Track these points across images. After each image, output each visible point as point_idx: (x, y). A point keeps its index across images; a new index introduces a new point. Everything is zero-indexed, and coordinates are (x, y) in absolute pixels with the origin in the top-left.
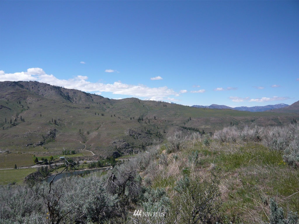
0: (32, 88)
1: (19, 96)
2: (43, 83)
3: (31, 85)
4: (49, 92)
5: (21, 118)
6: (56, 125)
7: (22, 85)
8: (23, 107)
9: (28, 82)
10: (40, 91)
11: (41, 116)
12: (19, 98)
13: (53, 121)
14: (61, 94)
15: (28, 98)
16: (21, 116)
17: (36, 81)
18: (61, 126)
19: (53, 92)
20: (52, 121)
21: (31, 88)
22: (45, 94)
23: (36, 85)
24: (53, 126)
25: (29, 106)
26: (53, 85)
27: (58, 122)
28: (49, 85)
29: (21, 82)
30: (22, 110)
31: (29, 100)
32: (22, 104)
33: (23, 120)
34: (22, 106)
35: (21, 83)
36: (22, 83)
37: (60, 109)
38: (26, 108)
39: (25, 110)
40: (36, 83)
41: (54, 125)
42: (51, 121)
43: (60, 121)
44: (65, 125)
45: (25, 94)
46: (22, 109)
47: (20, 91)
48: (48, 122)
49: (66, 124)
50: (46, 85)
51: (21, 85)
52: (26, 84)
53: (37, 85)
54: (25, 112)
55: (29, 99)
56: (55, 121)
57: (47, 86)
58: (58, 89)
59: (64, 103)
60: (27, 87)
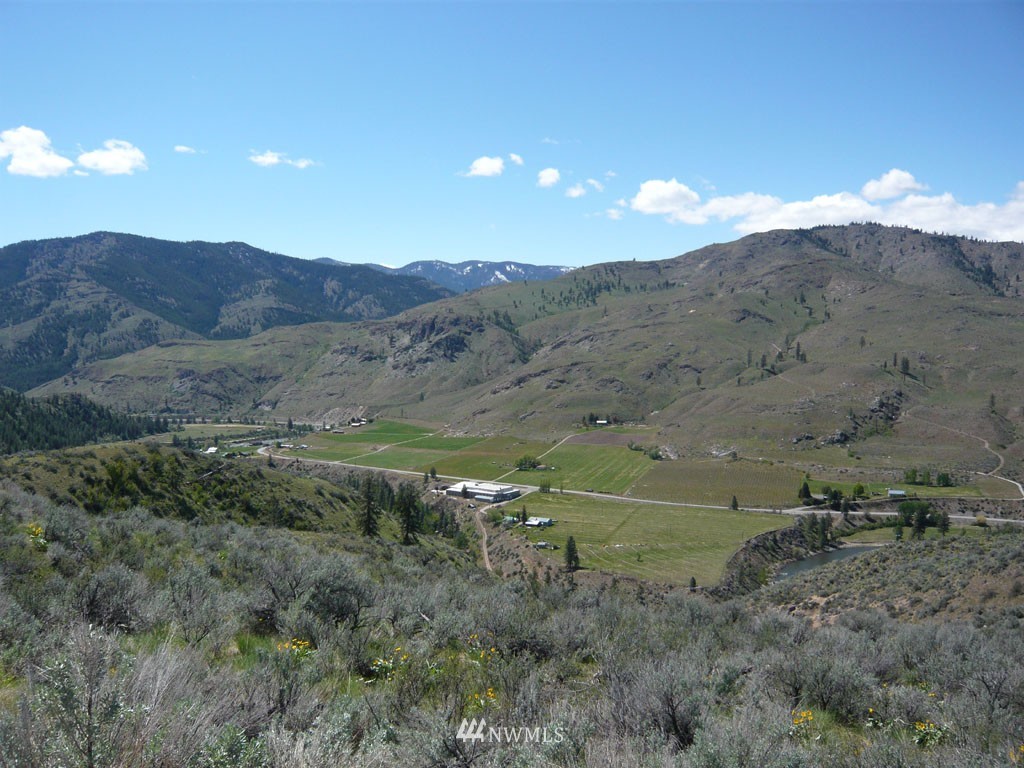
0: (858, 246)
1: (804, 277)
2: (897, 228)
3: (852, 236)
4: (913, 257)
5: (798, 351)
6: (908, 378)
7: (824, 238)
8: (810, 314)
9: (843, 226)
10: (885, 255)
11: (863, 343)
12: (802, 282)
13: (899, 362)
14: (958, 264)
15: (832, 284)
16: (798, 344)
17: (870, 223)
18: (924, 382)
19: (930, 256)
20: (895, 365)
21: (854, 247)
22: (898, 267)
23: (872, 234)
24: (895, 382)
25: (832, 308)
26: (930, 231)
27: (915, 365)
28: (917, 232)
29: (824, 227)
30: (807, 325)
31: (833, 289)
32: (809, 303)
33: (802, 358)
34: (808, 311)
35: (821, 233)
36: (826, 230)
37: (938, 318)
38: (820, 315)
39: (816, 323)
40: (872, 229)
41: (898, 378)
42: (890, 363)
43: (924, 365)
44: (940, 377)
45: (822, 269)
46: (808, 319)
47: (809, 261)
48: (878, 365)
49: (945, 374)
50: (904, 233)
51: (820, 239)
52: (838, 234)
53: (876, 235)
54: (814, 331)
55: (837, 287)
56: (906, 364)
57: (910, 237)
58: (950, 246)
59: (955, 298)
60: (841, 244)
